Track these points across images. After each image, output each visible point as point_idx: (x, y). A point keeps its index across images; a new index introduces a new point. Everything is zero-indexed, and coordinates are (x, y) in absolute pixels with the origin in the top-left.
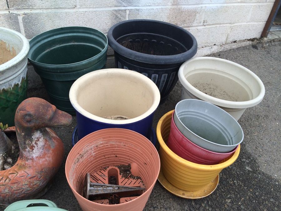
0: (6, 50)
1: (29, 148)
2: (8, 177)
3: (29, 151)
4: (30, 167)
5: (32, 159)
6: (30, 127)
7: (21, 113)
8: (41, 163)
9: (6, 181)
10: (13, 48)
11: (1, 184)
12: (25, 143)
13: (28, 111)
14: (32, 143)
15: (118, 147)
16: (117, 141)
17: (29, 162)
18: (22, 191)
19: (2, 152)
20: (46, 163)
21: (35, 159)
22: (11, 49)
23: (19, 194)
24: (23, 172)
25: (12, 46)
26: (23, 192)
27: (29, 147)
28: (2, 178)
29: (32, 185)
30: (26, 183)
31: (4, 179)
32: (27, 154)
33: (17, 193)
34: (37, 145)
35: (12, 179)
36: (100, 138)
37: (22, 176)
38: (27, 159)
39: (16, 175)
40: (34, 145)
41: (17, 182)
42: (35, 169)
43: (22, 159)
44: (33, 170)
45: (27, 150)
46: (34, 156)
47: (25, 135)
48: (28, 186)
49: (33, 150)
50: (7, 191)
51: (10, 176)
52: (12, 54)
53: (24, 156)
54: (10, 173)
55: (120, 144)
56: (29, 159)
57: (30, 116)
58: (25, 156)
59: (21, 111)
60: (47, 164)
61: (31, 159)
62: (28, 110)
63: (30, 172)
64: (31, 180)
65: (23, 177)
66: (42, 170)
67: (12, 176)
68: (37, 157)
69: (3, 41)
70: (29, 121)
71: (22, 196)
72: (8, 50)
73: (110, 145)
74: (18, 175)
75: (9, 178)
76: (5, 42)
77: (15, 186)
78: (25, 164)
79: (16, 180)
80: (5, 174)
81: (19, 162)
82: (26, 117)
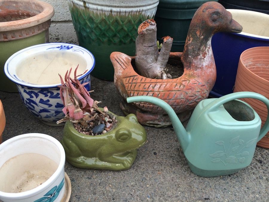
1: (201, 55)
2: (181, 84)
3: (201, 59)
4: (198, 76)
5: (202, 68)
6: (215, 26)
7: (208, 11)
8: (208, 73)
9: (181, 87)
11: (177, 90)
12: (199, 49)
13: (216, 9)
14: (205, 49)
15: (263, 71)
16: (264, 63)
17: (199, 71)
18: (195, 98)
19: (163, 67)
20: (211, 74)
21: (205, 68)
23: (191, 101)
24: (194, 80)
26: (195, 100)
27: (202, 54)
28: (176, 85)
29: (203, 93)
30: (199, 90)
31: (179, 85)
32: (197, 62)
33: (190, 100)
34: (208, 53)
35: (186, 85)
36: (251, 58)
37: (195, 83)
38: (196, 68)
39: (189, 82)
41: (191, 88)
42: (203, 79)
43: (190, 69)
44: (202, 80)
45: (199, 57)
46: (205, 64)
47: (203, 39)
48: (200, 94)
49: (205, 57)
50: (182, 96)
51: (184, 83)
53: (193, 65)
54: (182, 80)
55: (266, 66)
56: (198, 68)
57: (217, 15)
58: (195, 65)
59: (209, 10)
60: (212, 75)
61: (200, 68)
62: (216, 8)
63: (200, 81)
64: (203, 88)
65: (195, 84)
66: (208, 81)
67: (186, 83)
68: (206, 66)
73: (257, 68)
74: (191, 82)
75: (183, 84)
77: (190, 92)
78: (194, 73)
79: (190, 86)
80: (178, 81)
82: (213, 15)
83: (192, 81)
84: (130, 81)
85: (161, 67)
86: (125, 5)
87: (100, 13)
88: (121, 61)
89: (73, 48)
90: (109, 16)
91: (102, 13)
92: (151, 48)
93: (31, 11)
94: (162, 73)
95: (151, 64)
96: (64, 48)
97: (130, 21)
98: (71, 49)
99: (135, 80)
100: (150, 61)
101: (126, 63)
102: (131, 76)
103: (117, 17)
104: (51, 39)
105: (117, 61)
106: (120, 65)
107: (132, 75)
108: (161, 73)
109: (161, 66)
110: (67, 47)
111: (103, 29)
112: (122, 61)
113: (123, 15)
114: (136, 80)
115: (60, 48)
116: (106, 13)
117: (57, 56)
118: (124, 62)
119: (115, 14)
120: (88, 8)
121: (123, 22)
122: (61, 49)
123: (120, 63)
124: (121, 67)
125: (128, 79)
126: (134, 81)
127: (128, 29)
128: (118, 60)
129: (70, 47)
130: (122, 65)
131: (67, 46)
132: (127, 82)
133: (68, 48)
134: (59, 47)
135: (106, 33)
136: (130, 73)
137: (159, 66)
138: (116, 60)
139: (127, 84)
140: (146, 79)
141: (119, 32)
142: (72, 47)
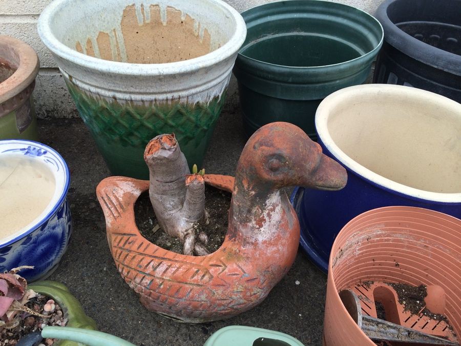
0: (192, 34)
1: (254, 222)
2: (207, 272)
3: (253, 228)
4: (248, 258)
5: (255, 244)
6: (275, 180)
7: (263, 150)
8: (269, 255)
9: (205, 278)
10: (206, 30)
11: (195, 283)
12: (249, 211)
13: (278, 149)
14: (262, 212)
15: (408, 247)
16: (411, 235)
17: (248, 249)
18: (230, 303)
19: (194, 221)
20: (277, 255)
21: (260, 245)
22: (202, 33)
23: (222, 307)
24: (235, 266)
25: (205, 26)
26: (230, 306)
27: (255, 220)
28: (197, 272)
29: (248, 294)
30: (240, 289)
31: (201, 273)
32: (247, 232)
33: (219, 305)
34: (270, 218)
35: (215, 275)
36: (380, 224)
37: (234, 274)
38: (245, 242)
39: (223, 270)
40: (266, 218)
41: (224, 284)
42: (257, 265)
43: (235, 240)
44: (253, 266)
45: (250, 225)
46: (261, 238)
47: (255, 196)
48: (241, 296)
49: (261, 226)
50: (203, 297)
51: (212, 270)
52: (201, 42)
53: (239, 235)
54: (211, 263)
55: (415, 241)
56: (248, 243)
57: (280, 160)
58: (242, 236)
59: (264, 147)
60: (278, 258)
61: (252, 243)
62: (279, 146)
63: (248, 268)
64: (249, 285)
65: (234, 276)
66: (268, 267)
67: (216, 271)
68: (264, 242)
69: (190, 17)
70: (273, 170)
71: (226, 311)
72: (196, 34)
73: (394, 240)
74: (226, 270)
75: (209, 273)
76: (194, 19)
77: (220, 292)
78: (239, 251)
79: (222, 279)
80: (202, 264)
81: (227, 244)
82: (270, 159)
83: (232, 267)
84: (121, 244)
85: (187, 221)
86: (137, 91)
87: (96, 97)
88: (111, 201)
89: (46, 155)
90: (112, 105)
91: (101, 99)
92: (170, 184)
93: (11, 60)
94: (187, 234)
95: (171, 212)
96: (33, 152)
97: (155, 115)
98: (44, 155)
99: (129, 243)
100: (169, 206)
101: (122, 207)
102: (125, 234)
103: (128, 107)
104: (64, 96)
105: (104, 200)
106: (109, 209)
107: (126, 231)
108: (185, 233)
109: (187, 219)
110: (38, 151)
111: (107, 122)
112: (114, 201)
113: (139, 106)
114: (131, 244)
115: (27, 151)
116: (107, 100)
117: (22, 162)
118: (118, 203)
119: (124, 102)
120: (77, 86)
121: (141, 115)
122: (27, 153)
123: (110, 206)
124: (109, 212)
125: (120, 237)
126: (127, 246)
127: (154, 126)
128: (106, 199)
129: (43, 151)
130: (112, 209)
131: (39, 148)
132: (116, 244)
133: (39, 154)
134: (24, 149)
135: (113, 128)
136: (125, 227)
137: (184, 218)
138: (102, 198)
139: (115, 247)
140: (148, 246)
141: (137, 129)
142: (45, 153)
